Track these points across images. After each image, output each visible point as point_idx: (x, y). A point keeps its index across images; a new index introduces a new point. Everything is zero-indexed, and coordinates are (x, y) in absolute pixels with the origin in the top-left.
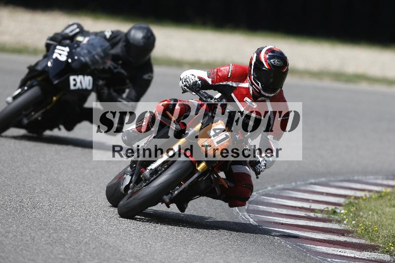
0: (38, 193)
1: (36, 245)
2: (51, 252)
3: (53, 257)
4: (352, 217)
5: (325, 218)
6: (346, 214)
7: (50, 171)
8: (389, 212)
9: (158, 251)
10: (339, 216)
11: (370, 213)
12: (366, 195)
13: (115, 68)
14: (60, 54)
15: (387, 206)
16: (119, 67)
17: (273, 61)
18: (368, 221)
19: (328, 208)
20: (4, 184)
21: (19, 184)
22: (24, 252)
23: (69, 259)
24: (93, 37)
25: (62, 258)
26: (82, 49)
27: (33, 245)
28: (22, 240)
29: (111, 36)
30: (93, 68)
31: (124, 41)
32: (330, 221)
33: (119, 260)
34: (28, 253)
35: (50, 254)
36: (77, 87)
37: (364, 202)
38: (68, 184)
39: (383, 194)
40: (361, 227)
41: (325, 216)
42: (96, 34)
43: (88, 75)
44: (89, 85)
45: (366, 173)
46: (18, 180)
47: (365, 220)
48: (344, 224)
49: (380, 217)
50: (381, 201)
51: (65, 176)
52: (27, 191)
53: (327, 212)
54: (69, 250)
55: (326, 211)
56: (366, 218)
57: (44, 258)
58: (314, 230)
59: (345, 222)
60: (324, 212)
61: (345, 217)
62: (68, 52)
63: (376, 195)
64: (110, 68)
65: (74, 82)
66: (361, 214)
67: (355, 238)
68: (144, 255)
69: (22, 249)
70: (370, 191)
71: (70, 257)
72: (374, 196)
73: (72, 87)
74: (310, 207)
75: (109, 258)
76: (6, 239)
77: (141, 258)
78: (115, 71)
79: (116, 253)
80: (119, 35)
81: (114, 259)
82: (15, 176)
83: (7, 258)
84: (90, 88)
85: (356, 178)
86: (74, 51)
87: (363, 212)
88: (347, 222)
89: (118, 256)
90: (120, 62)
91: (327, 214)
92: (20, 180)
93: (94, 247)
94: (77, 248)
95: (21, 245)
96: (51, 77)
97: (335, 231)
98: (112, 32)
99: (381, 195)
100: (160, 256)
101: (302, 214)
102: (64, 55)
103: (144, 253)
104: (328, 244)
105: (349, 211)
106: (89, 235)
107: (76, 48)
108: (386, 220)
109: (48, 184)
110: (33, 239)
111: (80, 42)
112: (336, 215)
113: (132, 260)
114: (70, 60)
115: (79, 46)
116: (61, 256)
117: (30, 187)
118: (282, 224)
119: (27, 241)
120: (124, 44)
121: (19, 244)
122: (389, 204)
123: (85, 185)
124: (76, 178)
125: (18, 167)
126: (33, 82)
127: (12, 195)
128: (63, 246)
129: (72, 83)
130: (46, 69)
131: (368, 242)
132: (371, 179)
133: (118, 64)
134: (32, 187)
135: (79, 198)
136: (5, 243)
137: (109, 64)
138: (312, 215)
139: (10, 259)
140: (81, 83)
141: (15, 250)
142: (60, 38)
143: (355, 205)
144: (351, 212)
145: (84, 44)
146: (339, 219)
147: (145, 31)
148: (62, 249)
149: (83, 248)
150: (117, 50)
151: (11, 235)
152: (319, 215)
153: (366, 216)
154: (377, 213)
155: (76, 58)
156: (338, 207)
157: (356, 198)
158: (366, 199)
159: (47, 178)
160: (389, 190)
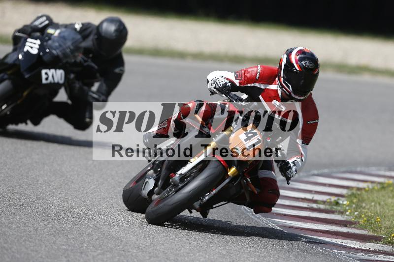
0: (41, 184)
1: (39, 236)
2: (54, 243)
3: (56, 247)
4: (354, 208)
5: (328, 209)
6: (348, 206)
7: (53, 162)
8: (392, 203)
9: (161, 242)
10: (341, 207)
11: (373, 204)
12: (368, 187)
13: (85, 61)
14: (32, 48)
15: (389, 197)
16: (89, 60)
17: (305, 63)
18: (371, 212)
19: (330, 199)
20: (8, 175)
21: (22, 175)
22: (27, 243)
23: (72, 250)
24: (63, 29)
25: (64, 249)
26: (54, 41)
27: (36, 236)
28: (25, 231)
29: (81, 28)
30: (64, 61)
31: (96, 34)
32: (332, 212)
33: (121, 250)
34: (31, 244)
35: (53, 245)
36: (48, 81)
37: (366, 194)
38: (71, 175)
39: (385, 185)
40: (363, 218)
41: (328, 207)
42: (66, 26)
43: (60, 69)
44: (61, 79)
45: (368, 164)
46: (21, 171)
47: (368, 211)
48: (347, 215)
49: (383, 208)
50: (383, 192)
51: (68, 167)
52: (30, 182)
53: (330, 203)
54: (72, 241)
55: (328, 202)
56: (369, 209)
57: (47, 249)
58: (316, 221)
59: (348, 213)
60: (326, 203)
61: (347, 208)
62: (39, 45)
63: (379, 186)
64: (81, 62)
65: (46, 76)
66: (364, 205)
67: (357, 229)
68: (147, 246)
69: (25, 240)
70: (372, 182)
71: (73, 248)
72: (377, 187)
73: (44, 81)
74: (313, 198)
75: (111, 249)
76: (9, 230)
77: (144, 249)
78: (86, 64)
79: (119, 244)
80: (89, 28)
81: (116, 249)
82: (18, 167)
83: (10, 249)
84: (62, 82)
85: (359, 169)
86: (45, 43)
87: (365, 203)
88: (350, 213)
89: (121, 247)
90: (91, 55)
91: (329, 205)
92: (23, 171)
93: (97, 238)
94: (80, 239)
95: (24, 236)
96: (22, 70)
97: (337, 222)
98: (83, 24)
99: (383, 187)
100: (163, 247)
101: (305, 205)
102: (36, 48)
103: (147, 244)
104: (330, 235)
105: (352, 202)
106: (91, 226)
107: (47, 41)
108: (389, 211)
109: (51, 175)
110: (36, 230)
111: (52, 35)
112: (339, 206)
113: (135, 251)
114: (41, 54)
115: (50, 39)
116: (64, 247)
117: (33, 178)
118: (285, 215)
119: (30, 232)
120: (96, 37)
121: (22, 234)
122: (391, 195)
123: (88, 176)
124: (79, 169)
125: (21, 158)
126: (4, 76)
127: (16, 186)
128: (66, 237)
129: (44, 76)
130: (17, 62)
131: (370, 233)
132: (373, 170)
133: (89, 58)
134: (35, 178)
135: (83, 189)
136: (8, 234)
137: (80, 57)
138: (315, 206)
139: (13, 250)
140: (53, 77)
141: (18, 240)
142: (30, 30)
143: (357, 196)
144: (353, 203)
145: (55, 37)
146: (342, 210)
147: (118, 24)
148: (65, 240)
149: (86, 239)
150: (88, 43)
151: (14, 226)
152: (322, 206)
153: (368, 207)
154: (380, 204)
155: (48, 50)
156: (340, 198)
157: (359, 189)
158: (368, 190)
159: (50, 169)
160: (391, 181)
